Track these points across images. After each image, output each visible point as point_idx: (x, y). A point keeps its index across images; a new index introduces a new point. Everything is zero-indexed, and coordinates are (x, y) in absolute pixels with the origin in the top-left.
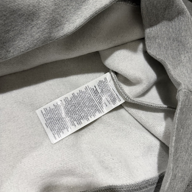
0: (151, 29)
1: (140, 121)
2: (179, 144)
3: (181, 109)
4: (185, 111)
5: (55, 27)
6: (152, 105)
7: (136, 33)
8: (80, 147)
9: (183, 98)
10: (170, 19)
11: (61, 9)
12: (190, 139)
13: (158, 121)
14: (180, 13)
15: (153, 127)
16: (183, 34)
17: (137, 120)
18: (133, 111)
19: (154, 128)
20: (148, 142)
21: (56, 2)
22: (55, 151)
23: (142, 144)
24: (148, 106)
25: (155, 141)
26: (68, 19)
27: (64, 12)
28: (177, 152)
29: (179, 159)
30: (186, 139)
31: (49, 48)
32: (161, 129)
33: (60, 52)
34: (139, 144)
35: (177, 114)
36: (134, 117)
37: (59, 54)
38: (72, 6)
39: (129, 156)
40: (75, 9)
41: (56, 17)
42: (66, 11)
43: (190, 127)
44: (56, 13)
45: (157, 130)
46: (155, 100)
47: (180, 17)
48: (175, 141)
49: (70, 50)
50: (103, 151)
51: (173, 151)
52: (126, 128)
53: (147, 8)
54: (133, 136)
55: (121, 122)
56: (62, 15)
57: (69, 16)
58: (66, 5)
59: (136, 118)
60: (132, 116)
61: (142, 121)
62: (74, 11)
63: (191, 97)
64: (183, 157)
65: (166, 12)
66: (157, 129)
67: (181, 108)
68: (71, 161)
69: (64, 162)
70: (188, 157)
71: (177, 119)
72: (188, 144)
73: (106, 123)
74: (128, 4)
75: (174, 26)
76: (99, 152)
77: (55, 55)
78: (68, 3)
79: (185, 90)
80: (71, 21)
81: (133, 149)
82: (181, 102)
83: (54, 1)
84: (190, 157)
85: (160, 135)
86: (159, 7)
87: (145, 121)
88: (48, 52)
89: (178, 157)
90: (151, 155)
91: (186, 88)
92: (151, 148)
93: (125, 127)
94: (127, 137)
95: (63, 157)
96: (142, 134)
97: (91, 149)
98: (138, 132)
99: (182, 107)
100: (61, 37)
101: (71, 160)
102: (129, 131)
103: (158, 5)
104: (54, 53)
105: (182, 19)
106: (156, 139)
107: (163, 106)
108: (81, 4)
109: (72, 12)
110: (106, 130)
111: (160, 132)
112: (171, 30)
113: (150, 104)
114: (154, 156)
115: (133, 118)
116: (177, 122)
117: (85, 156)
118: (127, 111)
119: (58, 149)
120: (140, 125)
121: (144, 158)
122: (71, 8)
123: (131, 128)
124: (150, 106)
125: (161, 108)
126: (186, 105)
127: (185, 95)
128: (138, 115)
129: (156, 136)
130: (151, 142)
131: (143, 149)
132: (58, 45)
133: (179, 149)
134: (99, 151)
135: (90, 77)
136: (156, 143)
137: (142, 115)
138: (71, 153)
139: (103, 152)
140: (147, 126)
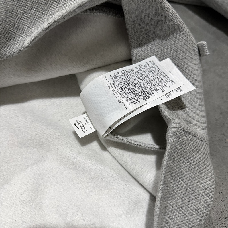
0: (140, 49)
1: (125, 167)
2: (169, 201)
3: (170, 155)
4: (176, 157)
5: (6, 41)
6: (141, 144)
7: (121, 52)
8: (41, 202)
9: (173, 140)
10: (164, 37)
11: (15, 18)
12: (185, 193)
13: (148, 167)
14: (176, 29)
15: (141, 175)
16: (180, 56)
17: (121, 165)
18: (117, 154)
19: (141, 177)
20: (135, 196)
21: (8, 9)
22: (5, 209)
23: (127, 199)
24: (135, 146)
25: (144, 193)
26: (25, 31)
27: (20, 22)
28: (166, 213)
29: (169, 221)
30: (180, 194)
31: (4, 68)
32: (150, 178)
33: (19, 74)
34: (122, 197)
35: (165, 162)
36: (118, 161)
37: (19, 76)
38: (30, 14)
39: (108, 215)
40: (34, 18)
41: (7, 27)
42: (22, 20)
43: (185, 178)
44: (7, 23)
45: (145, 180)
46: (145, 139)
47: (176, 34)
48: (161, 199)
49: (33, 70)
50: (72, 209)
51: (158, 213)
52: (107, 176)
53: (134, 22)
54: (115, 188)
55: (100, 167)
56: (17, 25)
57: (25, 26)
58: (23, 12)
59: (120, 162)
60: (115, 159)
61: (127, 167)
62: (33, 20)
63: (185, 138)
64: (175, 219)
65: (158, 28)
66: (146, 178)
67: (169, 153)
68: (26, 223)
69: (15, 224)
70: (181, 218)
71: (164, 168)
72: (182, 201)
73: (80, 169)
74: (110, 16)
75: (168, 46)
76: (66, 211)
77: (12, 77)
78: (25, 10)
79: (176, 129)
80: (28, 34)
81: (115, 205)
82: (170, 146)
83: (4, 8)
84: (185, 218)
85: (150, 186)
86: (148, 21)
87: (131, 167)
88: (3, 74)
89: (168, 219)
90: (138, 212)
91: (178, 127)
92: (139, 203)
93: (105, 174)
94: (108, 189)
95: (15, 218)
96: (127, 184)
97: (56, 206)
98: (122, 182)
99: (172, 152)
100: (14, 53)
101: (25, 221)
102: (110, 181)
103: (147, 19)
104: (11, 74)
105: (179, 37)
106: (145, 191)
107: (154, 147)
108: (43, 12)
109: (30, 22)
110: (80, 179)
111: (150, 182)
112: (165, 50)
113: (138, 143)
114: (142, 214)
115: (116, 162)
116: (164, 172)
117: (47, 216)
118: (110, 153)
119: (8, 205)
120: (125, 171)
121: (128, 217)
122: (29, 16)
123: (113, 176)
124: (138, 146)
125: (152, 149)
126: (178, 149)
127: (176, 136)
128: (123, 159)
129: (145, 186)
130: (138, 195)
131: (127, 205)
132: (16, 65)
133: (170, 208)
134: (66, 209)
135: (63, 107)
136: (145, 196)
137: (128, 159)
138: (27, 212)
139: (71, 211)
140: (134, 173)
